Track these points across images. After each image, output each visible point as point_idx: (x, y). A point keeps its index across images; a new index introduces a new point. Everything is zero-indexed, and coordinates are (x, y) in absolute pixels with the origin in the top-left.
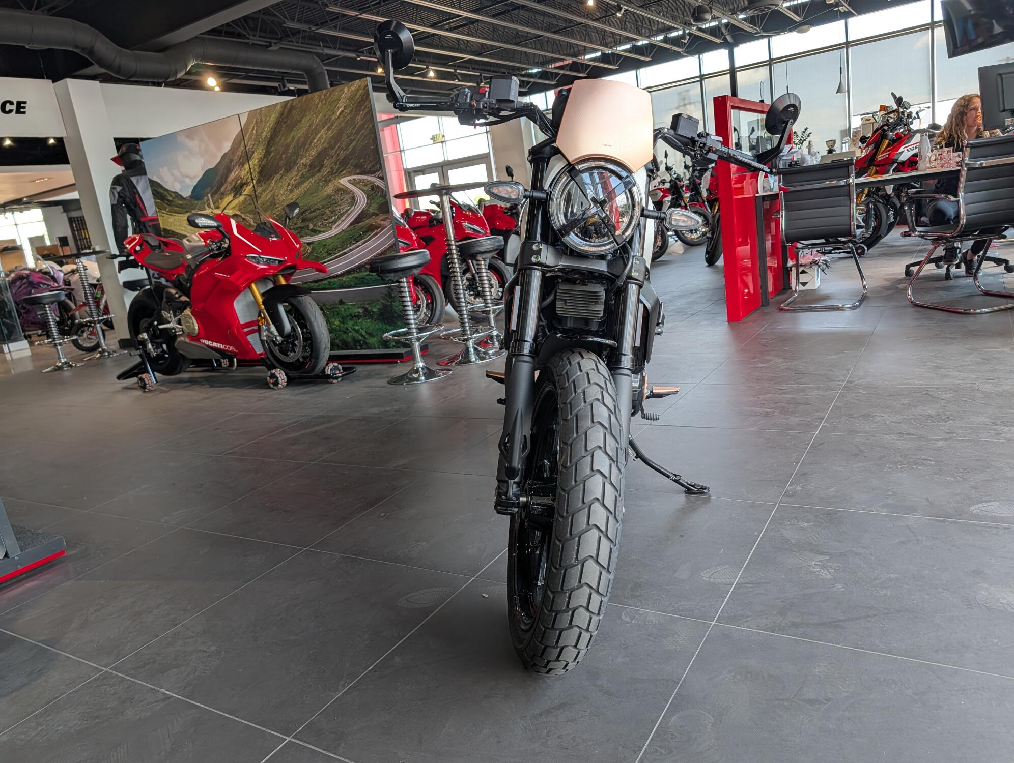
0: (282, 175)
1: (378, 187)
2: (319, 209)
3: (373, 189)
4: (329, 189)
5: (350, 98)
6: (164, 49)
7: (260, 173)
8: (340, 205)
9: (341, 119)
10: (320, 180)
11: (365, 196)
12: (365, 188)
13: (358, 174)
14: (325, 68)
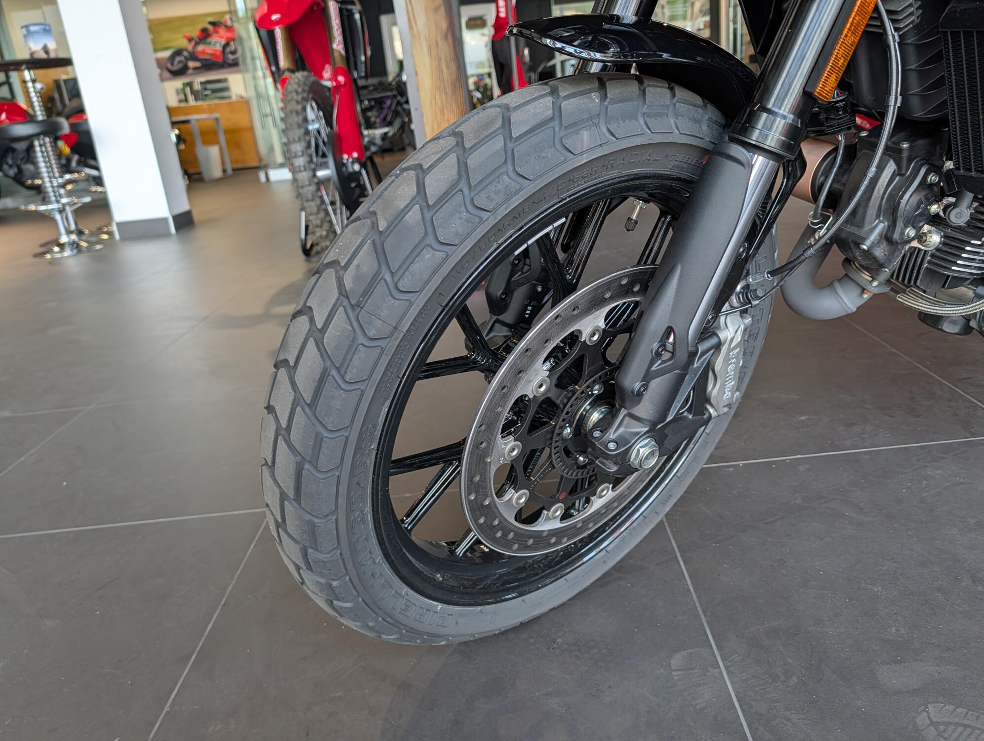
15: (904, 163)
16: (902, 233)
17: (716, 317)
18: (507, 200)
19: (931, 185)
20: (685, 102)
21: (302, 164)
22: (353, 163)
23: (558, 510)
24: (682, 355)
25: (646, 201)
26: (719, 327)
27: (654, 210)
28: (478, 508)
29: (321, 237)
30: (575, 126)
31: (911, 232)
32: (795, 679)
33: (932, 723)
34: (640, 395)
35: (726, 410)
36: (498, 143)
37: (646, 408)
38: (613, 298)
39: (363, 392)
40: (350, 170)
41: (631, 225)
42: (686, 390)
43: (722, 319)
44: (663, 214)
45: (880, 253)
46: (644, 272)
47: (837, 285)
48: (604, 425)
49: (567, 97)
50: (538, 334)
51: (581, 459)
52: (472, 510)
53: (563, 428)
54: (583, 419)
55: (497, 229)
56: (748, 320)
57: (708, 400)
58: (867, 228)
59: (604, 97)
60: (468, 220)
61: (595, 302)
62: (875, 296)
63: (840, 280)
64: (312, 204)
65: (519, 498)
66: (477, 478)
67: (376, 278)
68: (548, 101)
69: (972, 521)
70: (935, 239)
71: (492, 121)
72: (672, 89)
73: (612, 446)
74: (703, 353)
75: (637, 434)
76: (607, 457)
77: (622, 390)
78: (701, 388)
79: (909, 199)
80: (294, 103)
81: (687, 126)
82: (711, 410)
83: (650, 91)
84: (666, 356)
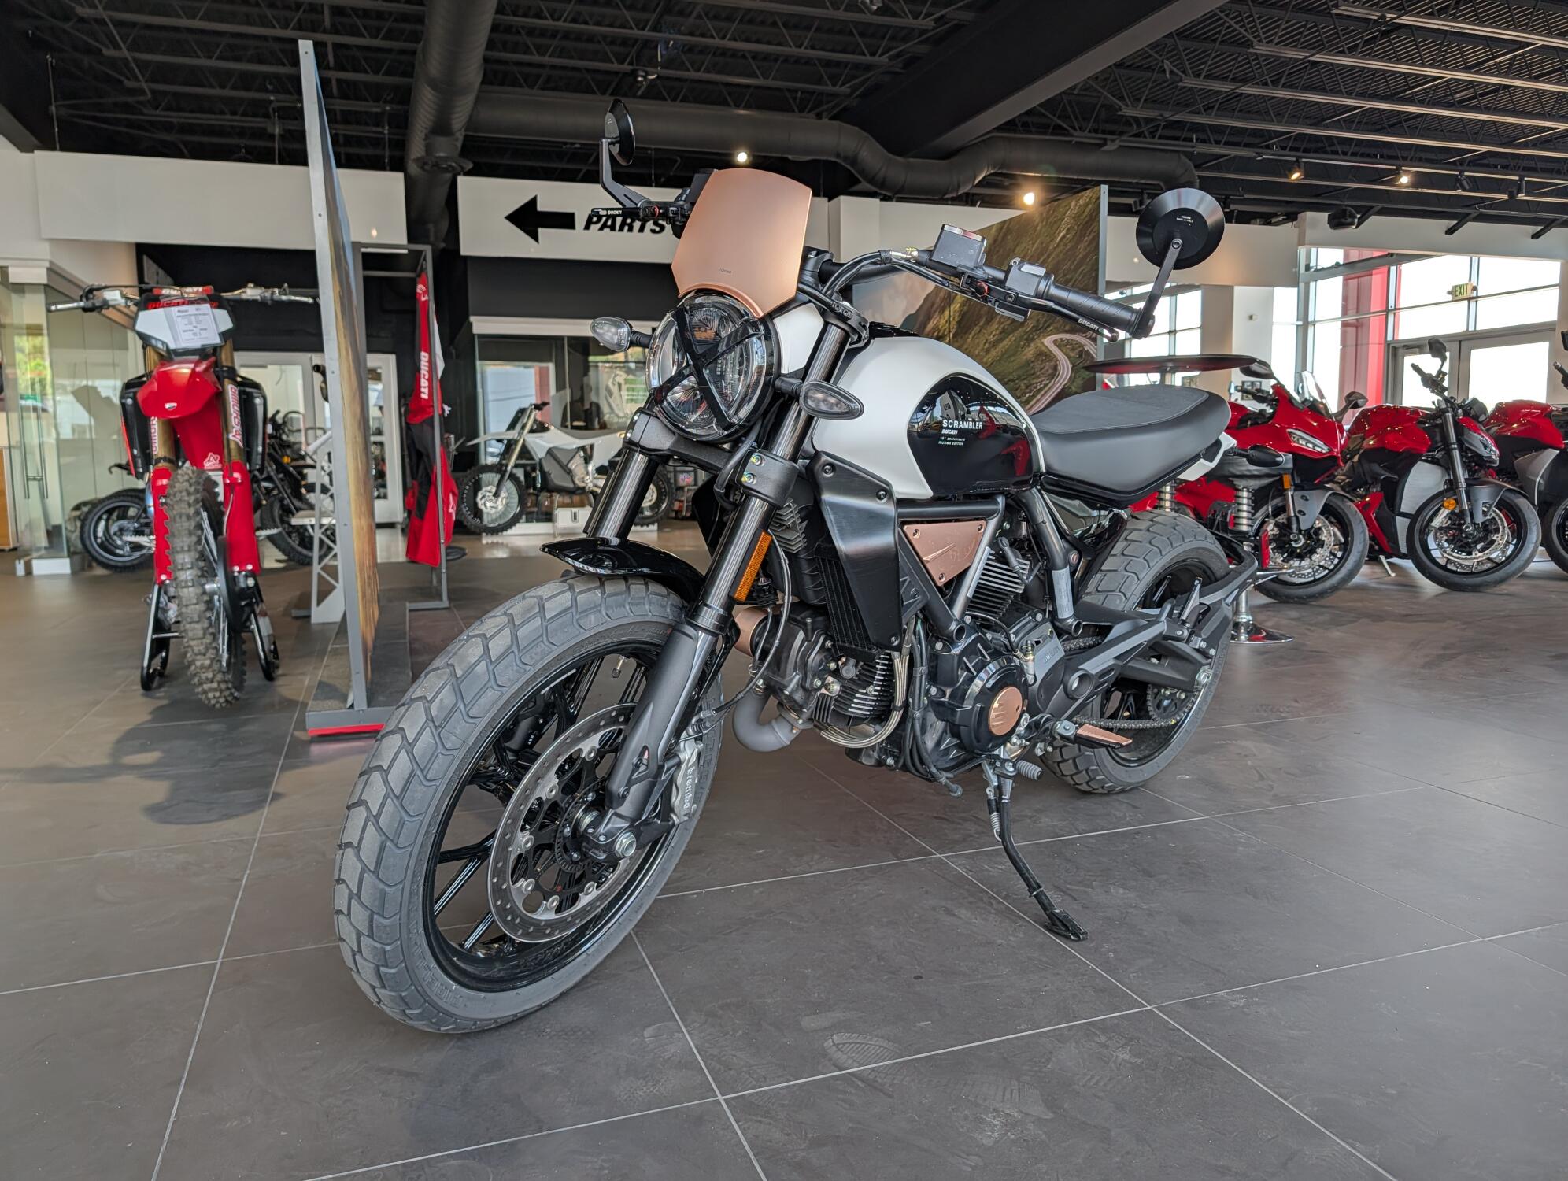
0: (982, 327)
1: (1088, 353)
2: (1013, 381)
3: (1081, 356)
4: (1029, 352)
5: (1076, 217)
6: (948, 154)
7: (959, 323)
8: (1038, 377)
9: (1061, 248)
10: (1022, 337)
11: (1070, 366)
12: (1072, 354)
13: (1067, 332)
14: (1197, 173)
15: (810, 634)
16: (812, 683)
17: (677, 743)
18: (542, 658)
19: (828, 650)
20: (656, 594)
21: (189, 578)
22: (246, 577)
23: (554, 901)
24: (654, 767)
25: (627, 657)
26: (679, 751)
27: (633, 662)
28: (499, 891)
29: (202, 667)
30: (585, 612)
31: (818, 683)
32: (741, 1032)
33: (834, 1044)
34: (624, 797)
35: (686, 818)
36: (537, 622)
37: (627, 808)
38: (605, 726)
39: (437, 787)
40: (242, 585)
41: (616, 674)
42: (656, 797)
43: (682, 744)
44: (639, 666)
45: (799, 696)
46: (625, 708)
47: (774, 723)
48: (595, 824)
49: (581, 593)
50: (553, 750)
51: (575, 855)
52: (493, 891)
53: (564, 826)
54: (578, 822)
55: (534, 677)
56: (701, 746)
57: (672, 810)
58: (788, 679)
59: (604, 592)
60: (517, 671)
61: (594, 728)
62: (803, 731)
63: (776, 719)
64: (198, 626)
65: (528, 886)
66: (500, 864)
67: (454, 709)
68: (568, 595)
69: (885, 920)
70: (836, 688)
71: (532, 608)
72: (646, 584)
73: (602, 838)
74: (668, 770)
75: (620, 828)
76: (597, 846)
77: (611, 794)
78: (667, 795)
79: (814, 657)
80: (184, 505)
81: (657, 610)
82: (675, 818)
83: (632, 587)
84: (642, 768)
